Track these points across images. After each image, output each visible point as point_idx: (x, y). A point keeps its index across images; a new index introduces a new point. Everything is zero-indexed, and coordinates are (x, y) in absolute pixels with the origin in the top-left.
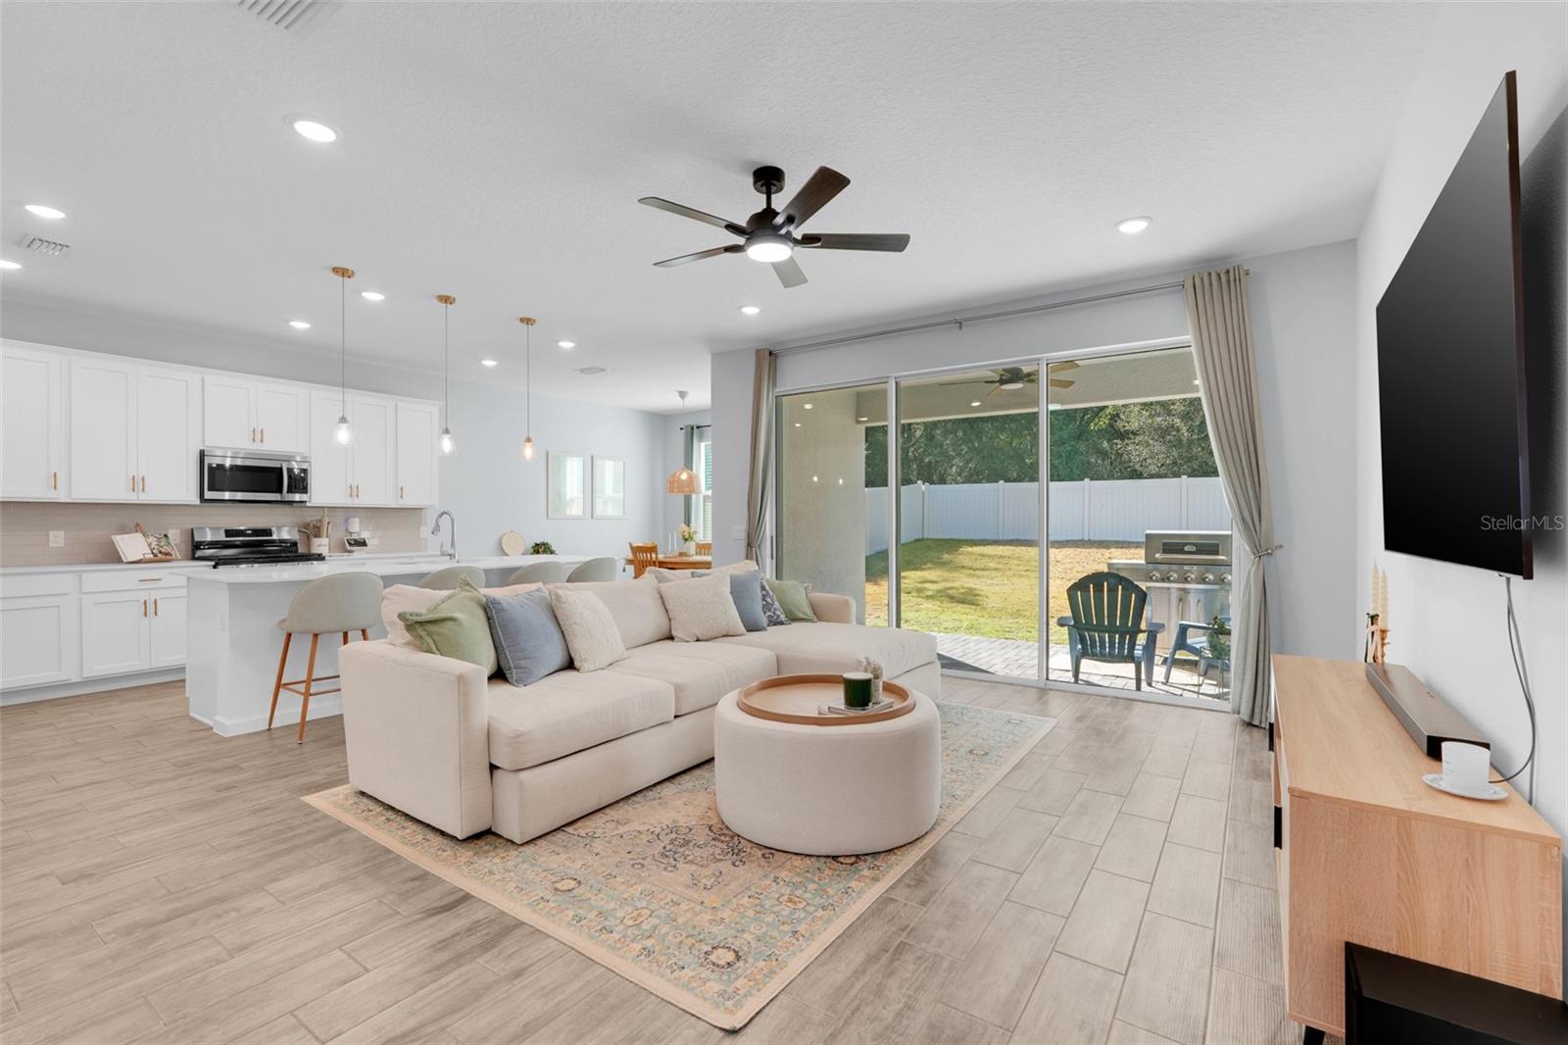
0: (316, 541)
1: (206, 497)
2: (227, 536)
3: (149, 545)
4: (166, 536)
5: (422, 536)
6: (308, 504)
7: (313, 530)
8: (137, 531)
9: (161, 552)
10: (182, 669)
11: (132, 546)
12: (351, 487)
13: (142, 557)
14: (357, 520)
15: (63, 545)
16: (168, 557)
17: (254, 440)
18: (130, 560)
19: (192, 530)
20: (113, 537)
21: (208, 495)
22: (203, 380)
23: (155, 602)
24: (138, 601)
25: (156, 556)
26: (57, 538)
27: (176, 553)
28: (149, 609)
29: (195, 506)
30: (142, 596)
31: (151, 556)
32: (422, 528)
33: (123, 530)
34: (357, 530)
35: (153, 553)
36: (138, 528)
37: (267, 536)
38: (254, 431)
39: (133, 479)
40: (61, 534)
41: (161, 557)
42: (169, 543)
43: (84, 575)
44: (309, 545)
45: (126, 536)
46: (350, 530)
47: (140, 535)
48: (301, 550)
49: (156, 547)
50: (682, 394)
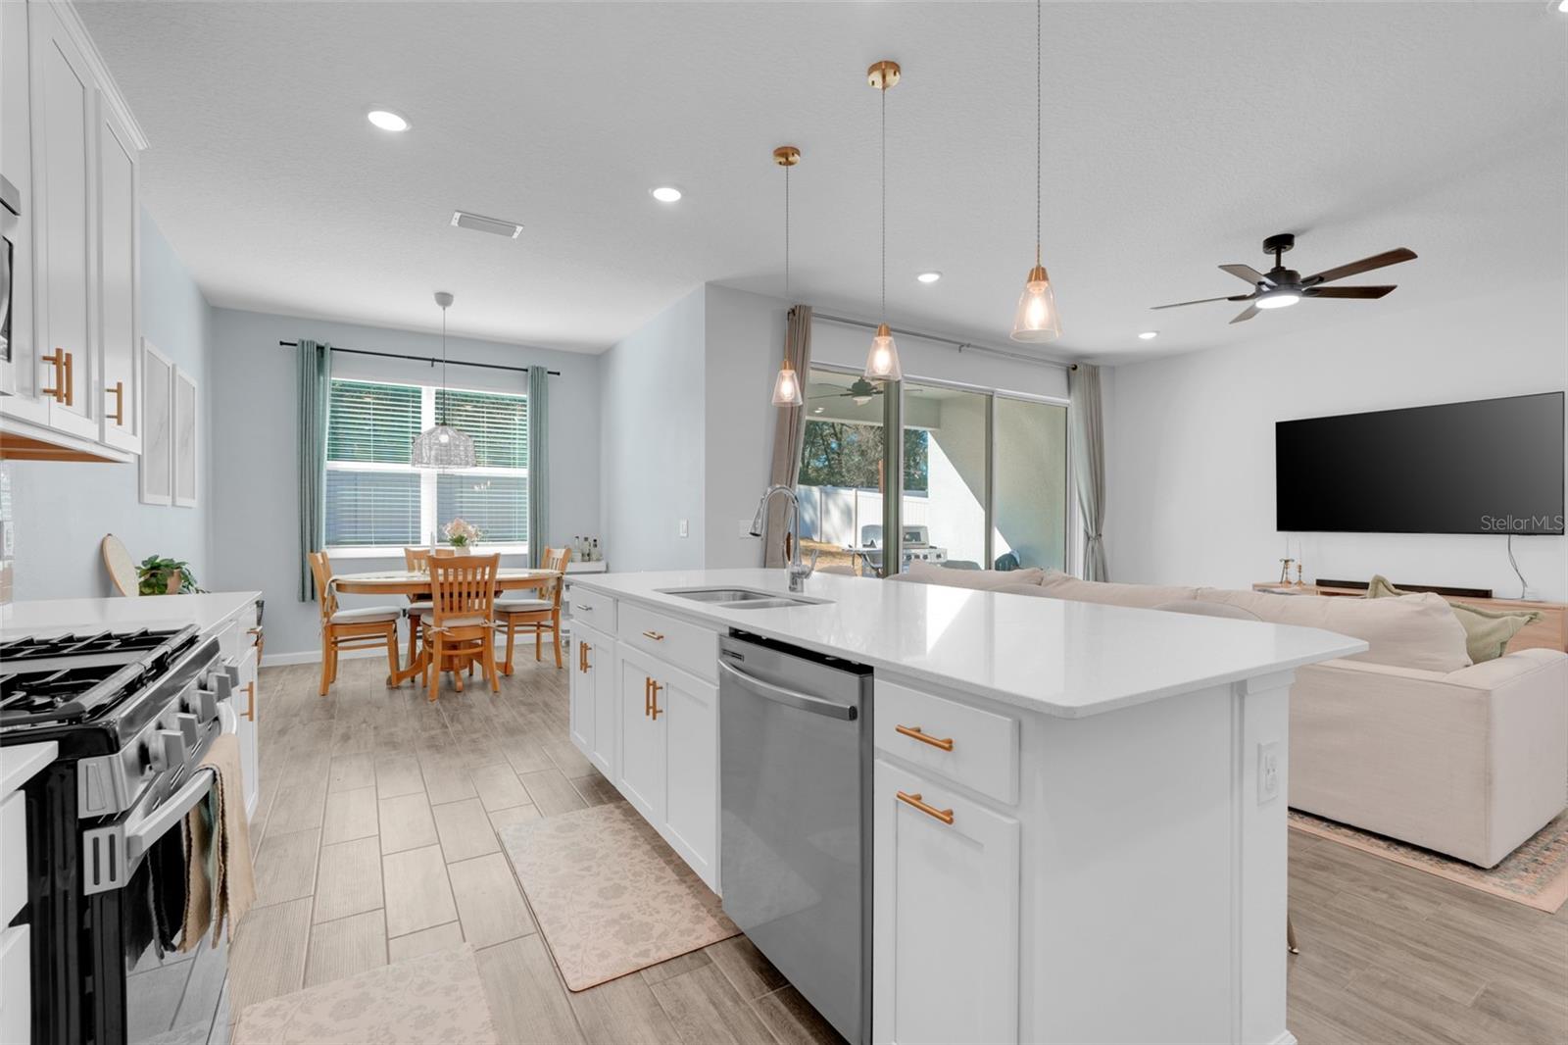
50: (444, 299)
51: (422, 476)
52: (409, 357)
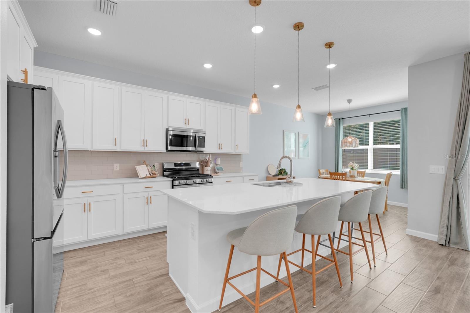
0: (206, 168)
1: (169, 149)
2: (175, 166)
3: (148, 170)
4: (154, 166)
5: (241, 166)
6: (204, 152)
7: (204, 164)
8: (144, 164)
9: (152, 173)
10: (166, 227)
11: (143, 170)
12: (219, 145)
13: (146, 176)
14: (219, 159)
15: (119, 170)
16: (155, 176)
17: (186, 124)
18: (142, 177)
19: (163, 163)
20: (136, 166)
21: (170, 148)
22: (168, 97)
23: (151, 197)
24: (144, 197)
25: (150, 175)
26: (117, 167)
27: (157, 174)
28: (149, 201)
29: (165, 153)
30: (146, 195)
31: (149, 175)
32: (241, 163)
33: (139, 164)
34: (219, 164)
35: (150, 174)
36: (144, 163)
37: (189, 166)
38: (186, 120)
39: (143, 141)
40: (118, 165)
41: (152, 175)
42: (155, 169)
43: (125, 185)
44: (203, 171)
45: (140, 166)
46: (217, 164)
47: (145, 165)
48: (200, 172)
49: (151, 171)
50: (349, 101)
51: (368, 149)
52: (361, 116)
